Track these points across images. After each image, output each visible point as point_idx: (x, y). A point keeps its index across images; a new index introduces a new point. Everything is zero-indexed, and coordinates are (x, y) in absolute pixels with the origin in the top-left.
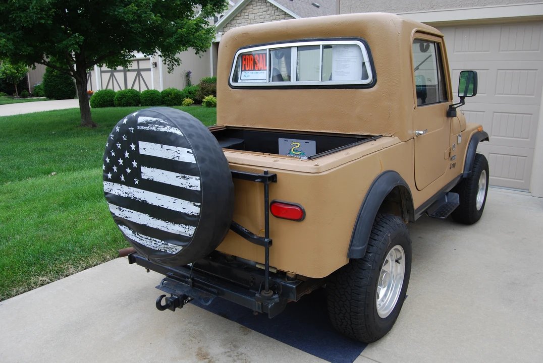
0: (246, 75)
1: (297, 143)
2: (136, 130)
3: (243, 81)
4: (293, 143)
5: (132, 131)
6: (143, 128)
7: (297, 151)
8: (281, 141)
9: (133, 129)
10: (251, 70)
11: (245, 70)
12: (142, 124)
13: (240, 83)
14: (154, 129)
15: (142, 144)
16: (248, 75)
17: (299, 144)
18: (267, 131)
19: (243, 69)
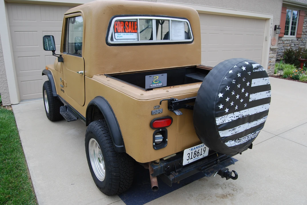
0: (119, 36)
1: (157, 77)
2: (252, 73)
3: (118, 40)
4: (155, 77)
5: (250, 74)
6: (256, 71)
7: (157, 81)
8: (147, 77)
9: (250, 72)
10: (123, 32)
11: (117, 32)
12: (255, 69)
13: (115, 42)
14: (261, 70)
15: (253, 81)
16: (121, 36)
17: (158, 77)
18: (138, 72)
19: (115, 31)
